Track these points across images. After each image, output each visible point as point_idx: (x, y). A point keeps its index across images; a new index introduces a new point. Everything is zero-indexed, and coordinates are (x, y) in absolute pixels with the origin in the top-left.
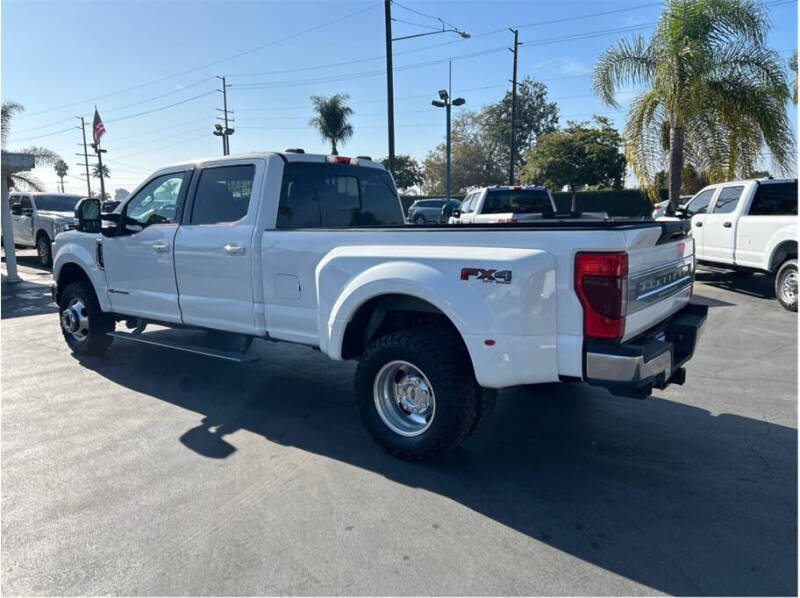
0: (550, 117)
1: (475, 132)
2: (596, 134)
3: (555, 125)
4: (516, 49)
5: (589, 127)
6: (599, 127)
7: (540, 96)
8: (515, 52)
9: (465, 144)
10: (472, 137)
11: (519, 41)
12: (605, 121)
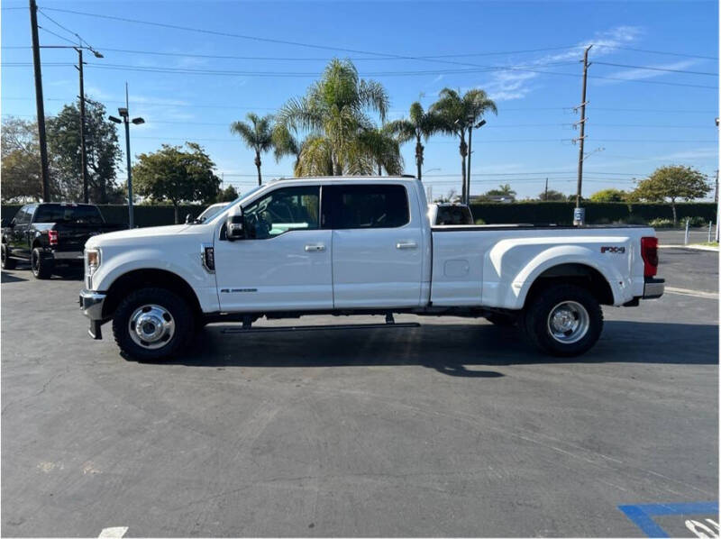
0: (109, 136)
1: (28, 141)
2: (191, 158)
3: (115, 143)
4: (81, 67)
5: (182, 151)
6: (192, 152)
7: (100, 115)
8: (81, 70)
9: (14, 152)
10: (24, 146)
11: (84, 61)
12: (197, 147)
